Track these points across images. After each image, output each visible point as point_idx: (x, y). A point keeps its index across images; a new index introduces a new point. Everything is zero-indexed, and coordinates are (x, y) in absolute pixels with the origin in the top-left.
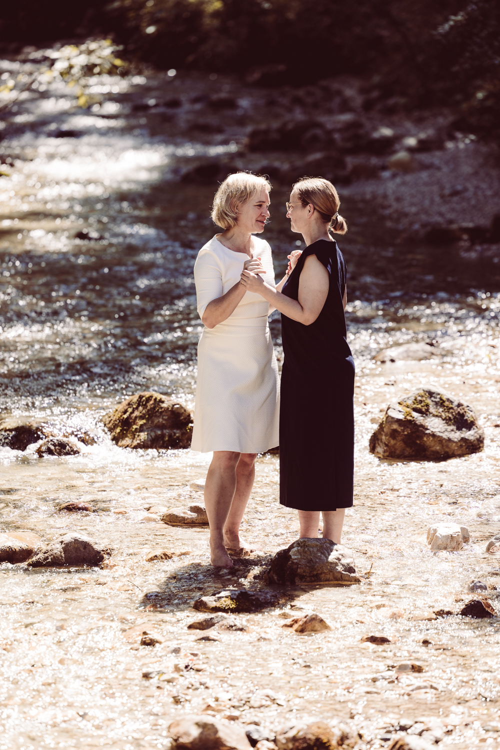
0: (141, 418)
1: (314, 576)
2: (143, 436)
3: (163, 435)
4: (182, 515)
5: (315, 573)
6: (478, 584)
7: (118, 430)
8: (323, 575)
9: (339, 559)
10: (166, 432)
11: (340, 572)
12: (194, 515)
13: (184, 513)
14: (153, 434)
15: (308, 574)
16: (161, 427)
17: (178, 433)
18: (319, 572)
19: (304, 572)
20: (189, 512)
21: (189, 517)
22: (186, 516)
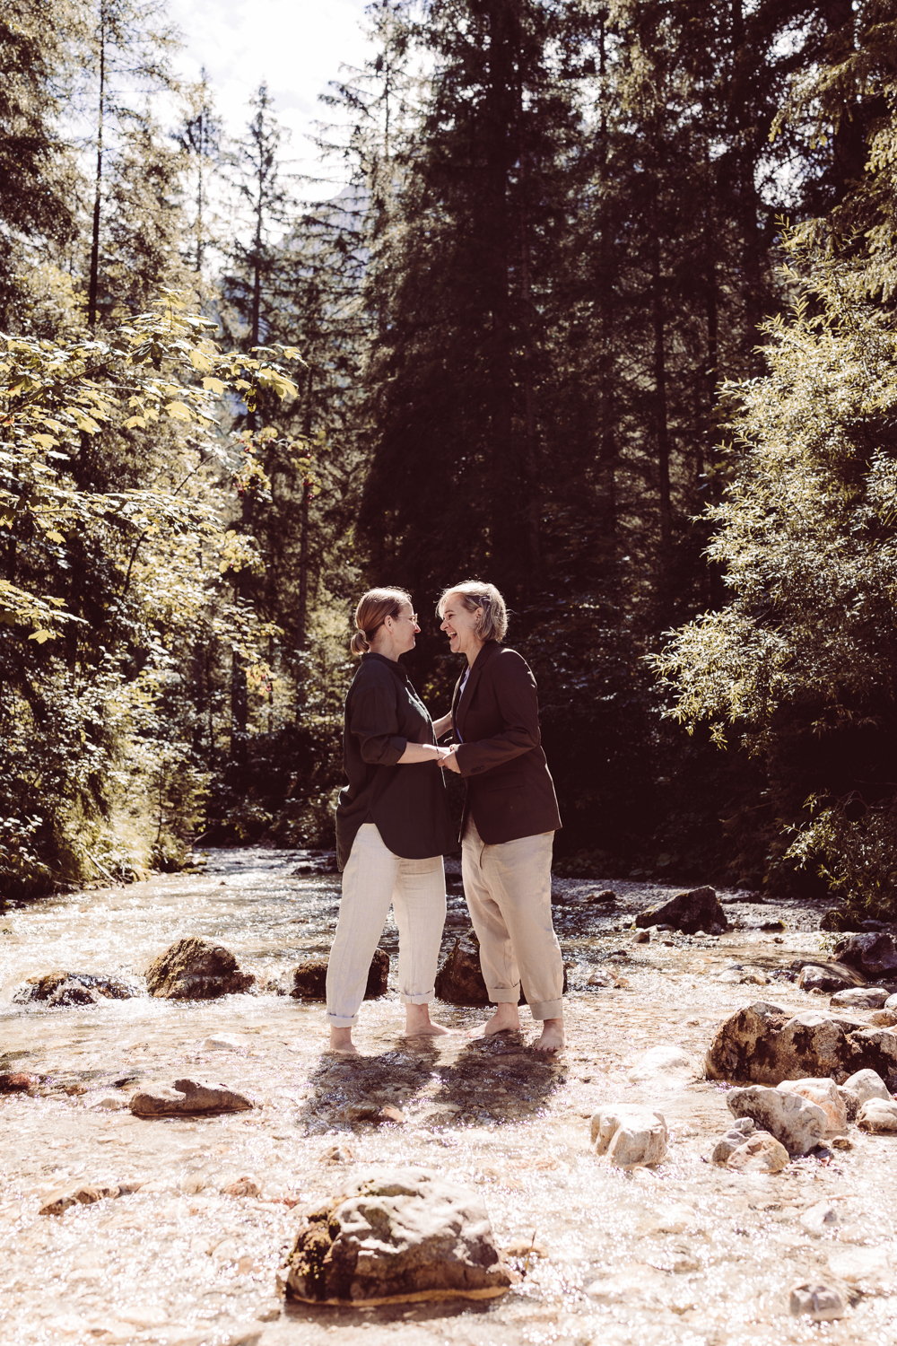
0: (181, 964)
1: (397, 1278)
2: (180, 984)
3: (202, 983)
4: (161, 1096)
5: (401, 1269)
6: (821, 1296)
7: (155, 979)
8: (420, 1273)
9: (456, 1227)
10: (206, 979)
11: (462, 1263)
12: (181, 1095)
13: (165, 1092)
14: (190, 982)
15: (382, 1275)
16: (201, 973)
17: (219, 980)
18: (411, 1266)
19: (374, 1269)
20: (174, 1091)
21: (173, 1099)
22: (167, 1098)
